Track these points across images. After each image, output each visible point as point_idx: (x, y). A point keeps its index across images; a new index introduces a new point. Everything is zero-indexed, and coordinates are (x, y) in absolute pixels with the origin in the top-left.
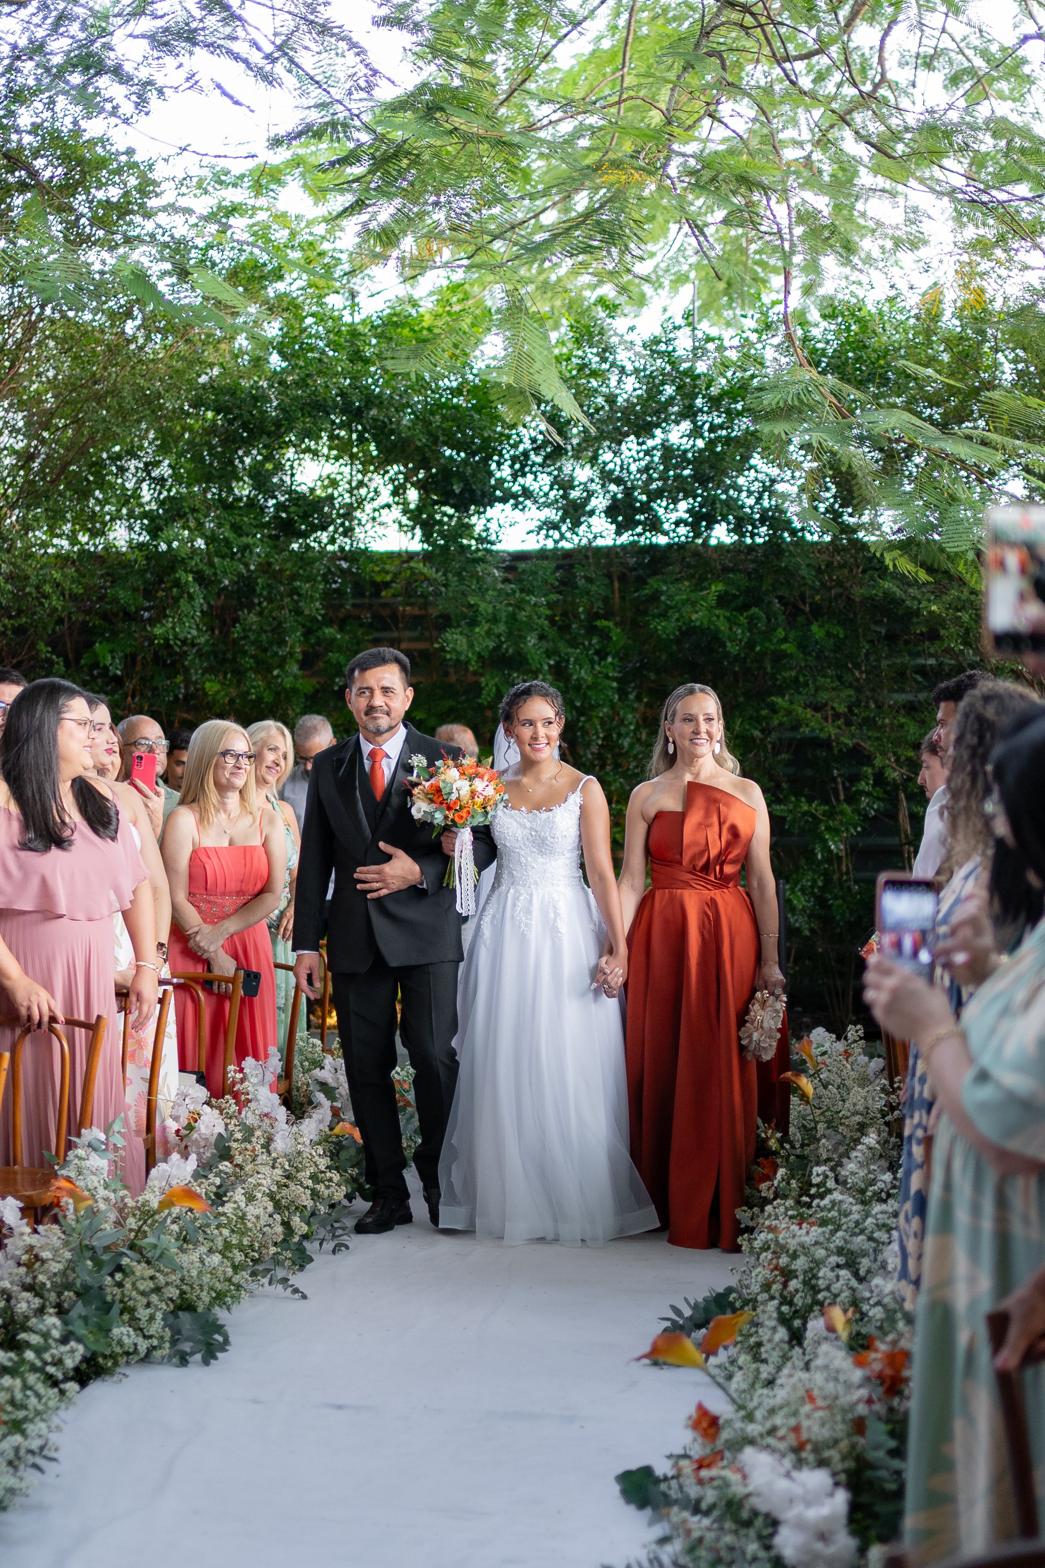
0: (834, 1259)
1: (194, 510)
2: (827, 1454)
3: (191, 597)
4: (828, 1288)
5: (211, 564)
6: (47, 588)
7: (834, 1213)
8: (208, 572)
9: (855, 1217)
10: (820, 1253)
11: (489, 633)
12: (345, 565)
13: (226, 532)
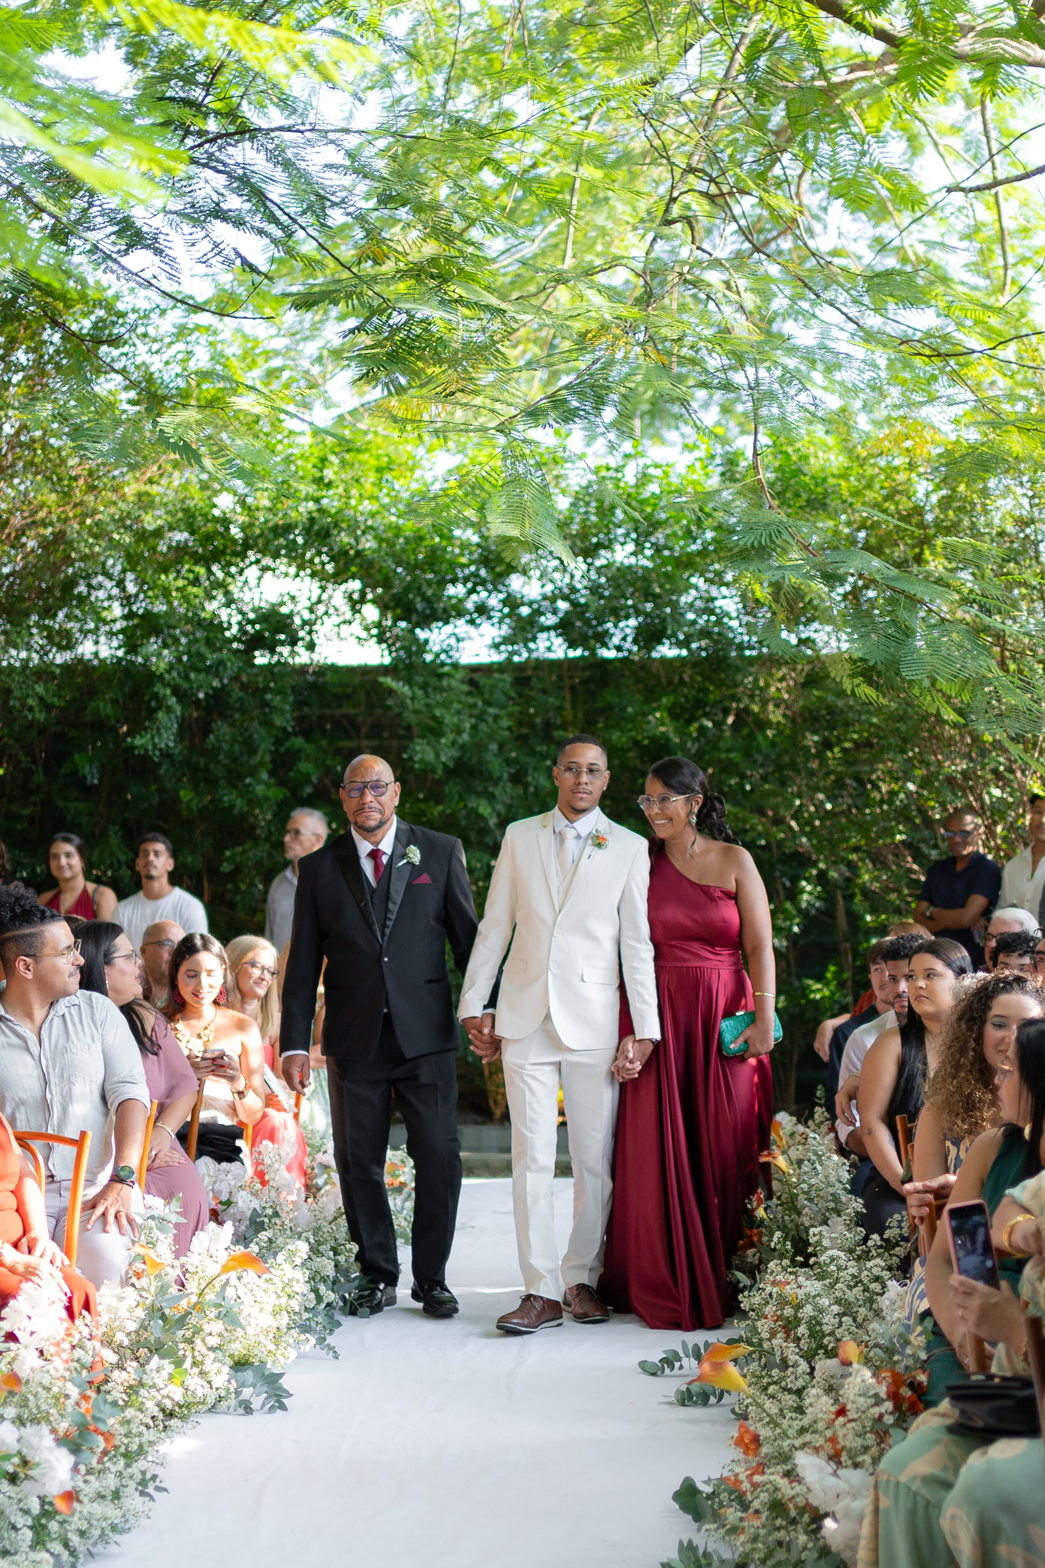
0: (836, 1309)
2: (860, 1459)
3: (169, 710)
4: (832, 1333)
5: (187, 678)
6: (31, 702)
7: (833, 1268)
8: (185, 685)
9: (851, 1271)
10: (825, 1302)
11: (454, 743)
12: (311, 678)
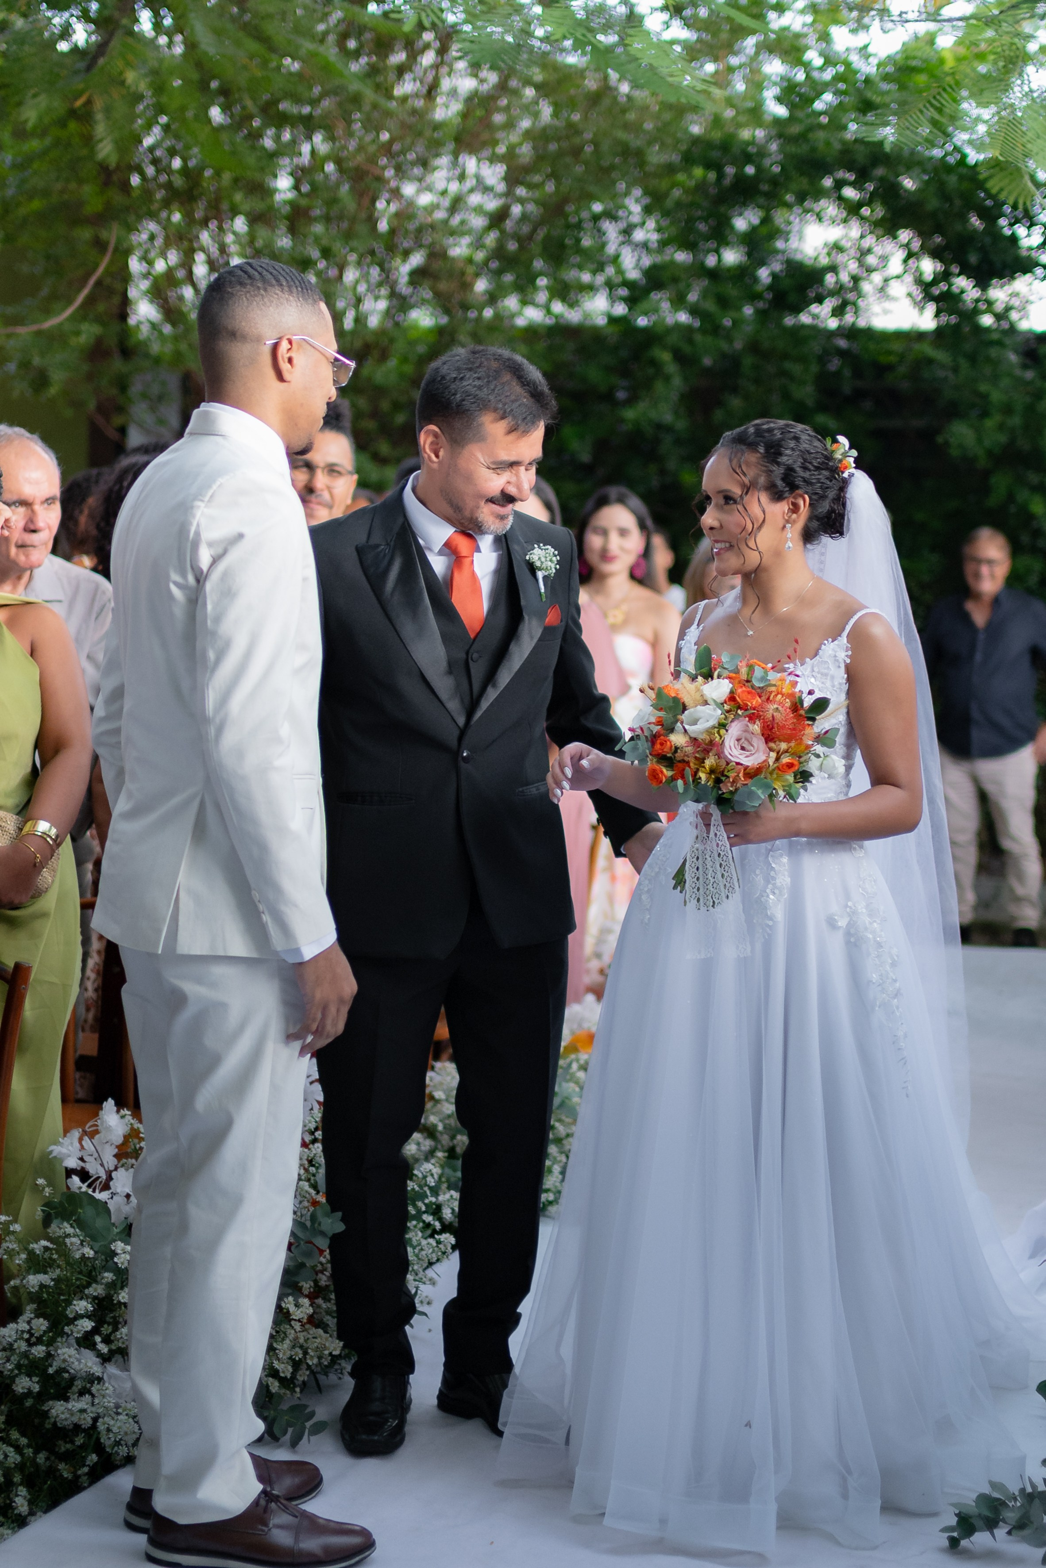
1: (675, 280)
3: (667, 378)
5: (690, 341)
8: (687, 349)
11: (1001, 427)
12: (842, 343)
13: (710, 306)
